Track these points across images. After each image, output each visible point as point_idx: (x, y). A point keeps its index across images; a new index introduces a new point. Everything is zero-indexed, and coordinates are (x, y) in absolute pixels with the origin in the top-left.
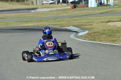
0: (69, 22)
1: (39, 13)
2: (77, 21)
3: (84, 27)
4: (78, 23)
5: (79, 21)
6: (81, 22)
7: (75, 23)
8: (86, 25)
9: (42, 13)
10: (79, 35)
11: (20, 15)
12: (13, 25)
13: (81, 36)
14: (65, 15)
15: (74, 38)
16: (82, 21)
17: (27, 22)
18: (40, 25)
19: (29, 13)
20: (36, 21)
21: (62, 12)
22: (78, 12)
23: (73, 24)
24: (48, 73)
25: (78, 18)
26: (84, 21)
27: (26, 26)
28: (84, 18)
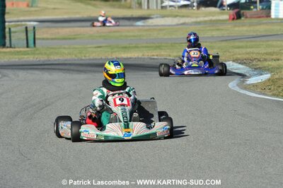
0: (225, 52)
1: (154, 29)
2: (244, 51)
3: (260, 64)
4: (247, 54)
5: (248, 50)
6: (253, 53)
7: (239, 54)
8: (265, 60)
9: (161, 30)
10: (248, 82)
11: (110, 32)
12: (94, 54)
13: (254, 85)
14: (215, 34)
15: (237, 89)
16: (255, 50)
17: (126, 47)
18: (156, 57)
19: (132, 28)
20: (148, 47)
21: (208, 28)
22: (245, 28)
23: (235, 57)
24: (175, 169)
25: (247, 41)
26: (259, 49)
27: (125, 59)
28: (261, 43)
